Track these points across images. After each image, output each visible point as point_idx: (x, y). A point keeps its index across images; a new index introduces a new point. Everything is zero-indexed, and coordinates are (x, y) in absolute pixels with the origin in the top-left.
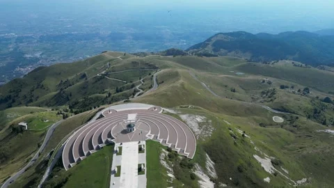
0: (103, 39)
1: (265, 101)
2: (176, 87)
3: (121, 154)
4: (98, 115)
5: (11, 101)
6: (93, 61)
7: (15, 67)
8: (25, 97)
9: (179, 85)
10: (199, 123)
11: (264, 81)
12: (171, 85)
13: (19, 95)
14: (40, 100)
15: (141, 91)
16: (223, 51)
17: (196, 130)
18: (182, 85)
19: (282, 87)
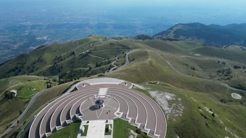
0: (91, 27)
1: (222, 79)
2: (146, 64)
3: (86, 135)
4: (73, 88)
5: (18, 71)
6: (81, 42)
7: (29, 46)
8: (29, 68)
9: (147, 62)
10: (169, 101)
11: (219, 62)
12: (141, 62)
13: (24, 67)
14: (39, 71)
15: (116, 67)
16: (181, 37)
17: (166, 108)
18: (151, 62)
19: (236, 67)
